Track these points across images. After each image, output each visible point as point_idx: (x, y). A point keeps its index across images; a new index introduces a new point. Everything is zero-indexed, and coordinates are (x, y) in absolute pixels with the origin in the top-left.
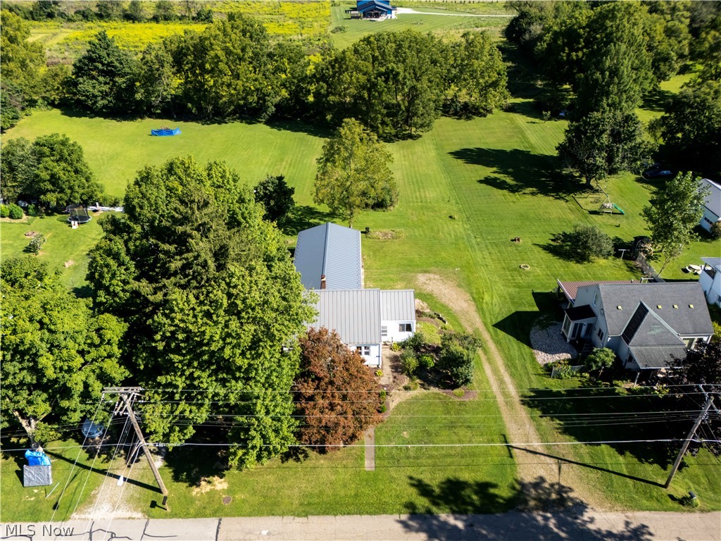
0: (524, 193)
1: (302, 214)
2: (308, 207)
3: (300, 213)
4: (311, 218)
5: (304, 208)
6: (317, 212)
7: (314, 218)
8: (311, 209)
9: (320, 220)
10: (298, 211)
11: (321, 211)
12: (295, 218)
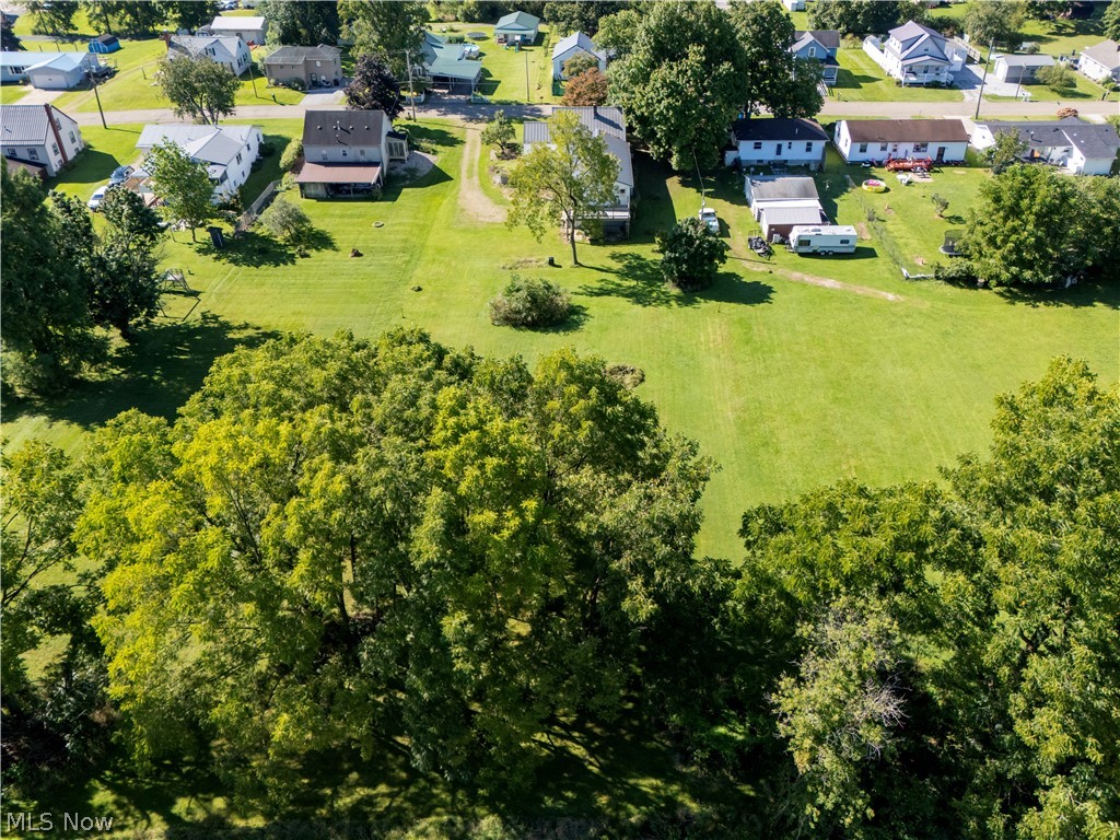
0: (258, 328)
1: (651, 292)
2: (645, 306)
3: (654, 295)
4: (634, 287)
5: (650, 304)
6: (627, 296)
7: (630, 287)
8: (638, 302)
9: (619, 285)
10: (658, 298)
11: (620, 298)
12: (659, 286)
